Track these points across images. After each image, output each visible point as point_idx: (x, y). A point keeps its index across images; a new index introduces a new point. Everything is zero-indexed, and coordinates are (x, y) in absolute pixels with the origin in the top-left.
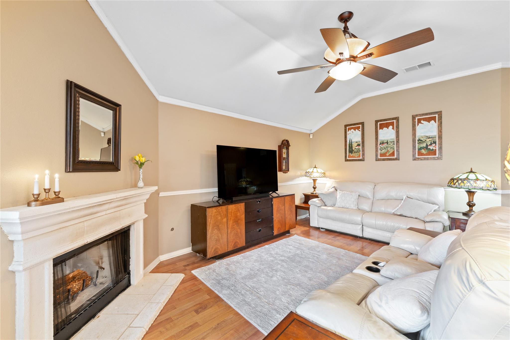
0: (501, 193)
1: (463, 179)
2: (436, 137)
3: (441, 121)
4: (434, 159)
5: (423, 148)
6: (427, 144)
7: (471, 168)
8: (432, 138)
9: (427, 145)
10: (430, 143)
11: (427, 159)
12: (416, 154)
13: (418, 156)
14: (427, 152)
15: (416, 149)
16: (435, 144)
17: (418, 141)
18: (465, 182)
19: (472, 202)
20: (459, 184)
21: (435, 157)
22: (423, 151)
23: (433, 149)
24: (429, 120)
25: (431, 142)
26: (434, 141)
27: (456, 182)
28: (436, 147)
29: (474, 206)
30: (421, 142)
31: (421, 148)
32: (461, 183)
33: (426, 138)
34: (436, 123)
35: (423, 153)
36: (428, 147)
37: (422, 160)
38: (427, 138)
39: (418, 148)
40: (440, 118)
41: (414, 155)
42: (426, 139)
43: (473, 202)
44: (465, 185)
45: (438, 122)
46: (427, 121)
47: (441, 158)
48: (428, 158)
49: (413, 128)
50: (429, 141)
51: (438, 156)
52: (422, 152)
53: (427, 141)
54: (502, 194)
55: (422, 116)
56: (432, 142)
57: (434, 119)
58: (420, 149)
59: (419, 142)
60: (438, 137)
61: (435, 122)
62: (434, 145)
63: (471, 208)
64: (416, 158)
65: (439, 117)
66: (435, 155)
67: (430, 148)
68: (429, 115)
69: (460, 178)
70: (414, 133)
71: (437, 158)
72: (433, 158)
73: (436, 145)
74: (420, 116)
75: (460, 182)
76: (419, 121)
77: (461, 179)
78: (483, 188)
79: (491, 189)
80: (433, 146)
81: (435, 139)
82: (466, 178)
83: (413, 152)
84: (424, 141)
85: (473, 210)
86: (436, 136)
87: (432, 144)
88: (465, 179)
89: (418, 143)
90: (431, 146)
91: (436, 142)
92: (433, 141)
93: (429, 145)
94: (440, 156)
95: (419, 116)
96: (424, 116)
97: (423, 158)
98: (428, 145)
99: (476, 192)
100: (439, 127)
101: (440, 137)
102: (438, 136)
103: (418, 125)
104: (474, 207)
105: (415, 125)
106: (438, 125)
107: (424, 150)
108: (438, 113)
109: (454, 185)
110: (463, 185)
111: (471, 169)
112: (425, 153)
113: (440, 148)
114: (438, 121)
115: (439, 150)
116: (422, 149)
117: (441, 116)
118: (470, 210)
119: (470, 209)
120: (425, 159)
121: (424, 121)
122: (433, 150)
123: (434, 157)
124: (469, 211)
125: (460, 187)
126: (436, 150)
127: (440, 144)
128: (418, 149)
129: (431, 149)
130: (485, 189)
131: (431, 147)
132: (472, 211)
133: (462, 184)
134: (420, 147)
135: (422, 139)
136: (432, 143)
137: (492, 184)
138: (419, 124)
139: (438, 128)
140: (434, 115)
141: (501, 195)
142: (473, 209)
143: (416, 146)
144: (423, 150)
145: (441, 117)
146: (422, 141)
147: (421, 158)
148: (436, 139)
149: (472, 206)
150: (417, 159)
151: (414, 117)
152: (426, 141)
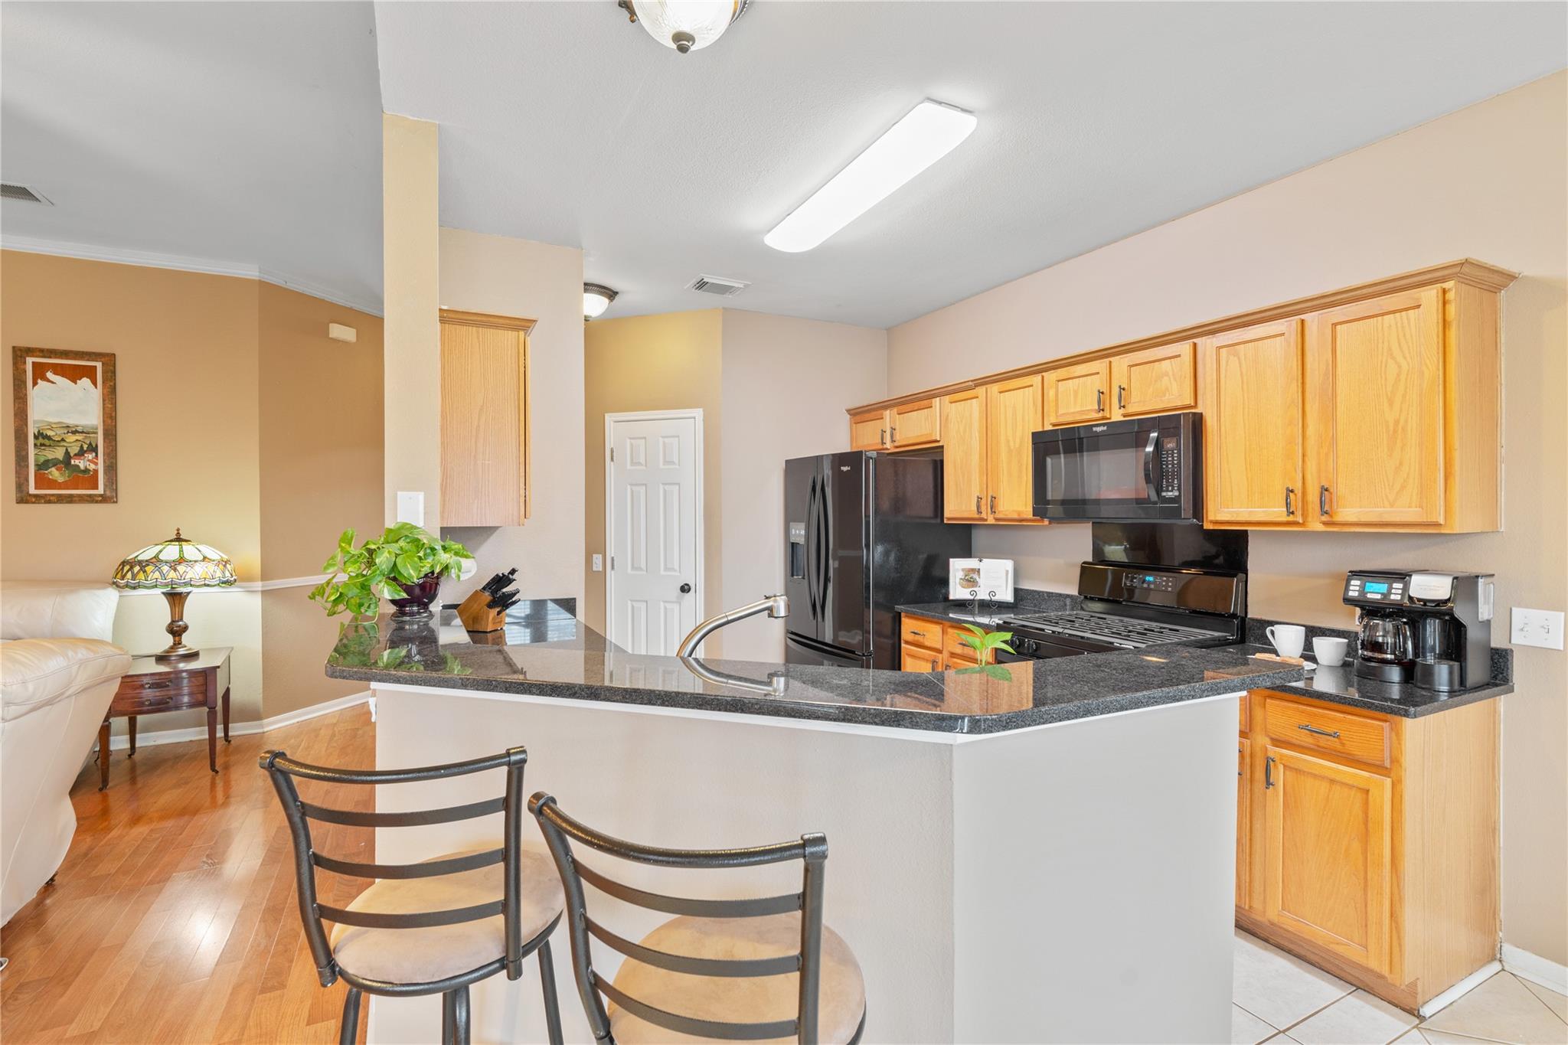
0: (260, 589)
1: (147, 561)
2: (96, 433)
3: (112, 384)
4: (91, 499)
5: (55, 463)
6: (67, 450)
7: (178, 530)
8: (83, 432)
9: (67, 453)
10: (79, 448)
11: (69, 499)
12: (27, 480)
13: (36, 488)
14: (68, 477)
15: (28, 466)
16: (94, 454)
17: (36, 437)
18: (149, 569)
19: (178, 621)
20: (134, 577)
21: (95, 495)
22: (54, 473)
23: (88, 467)
24: (74, 374)
25: (82, 447)
26: (90, 444)
27: (128, 572)
28: (96, 464)
29: (184, 632)
30: (47, 442)
31: (47, 461)
32: (138, 572)
33: (66, 432)
34: (96, 387)
35: (56, 481)
36: (73, 462)
37: (49, 502)
38: (68, 432)
39: (36, 461)
40: (110, 374)
41: (21, 485)
42: (64, 436)
43: (181, 620)
44: (149, 579)
45: (103, 386)
46: (66, 378)
47: (112, 498)
48: (71, 496)
49: (15, 390)
50: (73, 443)
51: (102, 493)
52: (51, 477)
53: (67, 441)
54: (263, 592)
55: (50, 357)
56: (85, 447)
57: (90, 373)
58: (43, 466)
59: (41, 440)
60: (104, 434)
61: (95, 383)
62: (90, 456)
63: (177, 638)
64: (30, 495)
65: (107, 372)
66: (96, 487)
67: (78, 466)
68: (75, 359)
69: (139, 558)
70: (19, 408)
71: (100, 498)
72: (89, 499)
73: (97, 456)
74: (41, 355)
75: (137, 569)
76: (40, 372)
77: (140, 563)
78: (192, 583)
79: (213, 584)
80: (89, 460)
81: (94, 437)
82: (155, 557)
83: (18, 473)
84: (58, 441)
85: (183, 643)
86: (97, 429)
87: (86, 452)
88: (148, 562)
89: (35, 445)
90: (82, 458)
91: (97, 446)
92: (88, 443)
93: (75, 455)
94: (108, 493)
95: (38, 353)
96: (56, 358)
97: (53, 495)
98: (72, 455)
99: (189, 593)
100: (107, 401)
101: (111, 434)
102: (104, 429)
103: (35, 384)
104: (184, 636)
105: (25, 383)
106: (103, 394)
107: (57, 470)
108: (103, 360)
109: (123, 579)
110: (143, 578)
111: (176, 532)
112: (61, 480)
113: (111, 468)
114: (103, 382)
115: (105, 473)
116: (51, 465)
117: (112, 368)
118: (175, 644)
119: (175, 641)
120: (63, 500)
121: (56, 373)
122: (86, 471)
123: (90, 496)
124: (172, 648)
125: (137, 585)
126: (96, 471)
127: (109, 454)
128: (36, 465)
129: (82, 467)
130: (198, 584)
131: (82, 462)
132: (180, 646)
133: (141, 576)
134: (42, 459)
135: (50, 433)
136: (85, 449)
137: (218, 571)
138: (39, 381)
139: (104, 404)
140: (88, 360)
141: (260, 594)
142: (182, 640)
143: (27, 453)
144: (53, 469)
145: (114, 372)
146: (49, 438)
147: (46, 495)
148: (97, 437)
149: (177, 631)
150: (34, 500)
151: (19, 354)
152: (63, 440)
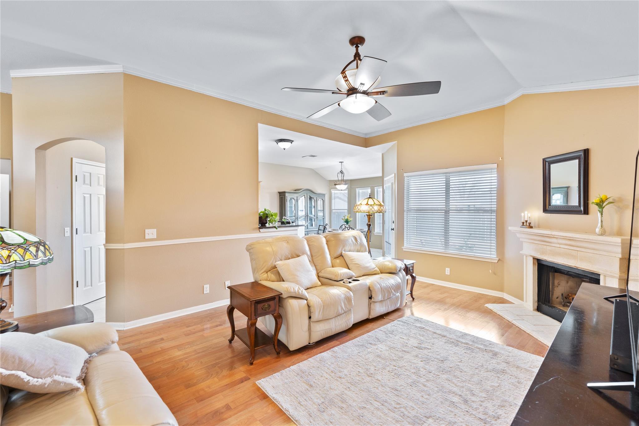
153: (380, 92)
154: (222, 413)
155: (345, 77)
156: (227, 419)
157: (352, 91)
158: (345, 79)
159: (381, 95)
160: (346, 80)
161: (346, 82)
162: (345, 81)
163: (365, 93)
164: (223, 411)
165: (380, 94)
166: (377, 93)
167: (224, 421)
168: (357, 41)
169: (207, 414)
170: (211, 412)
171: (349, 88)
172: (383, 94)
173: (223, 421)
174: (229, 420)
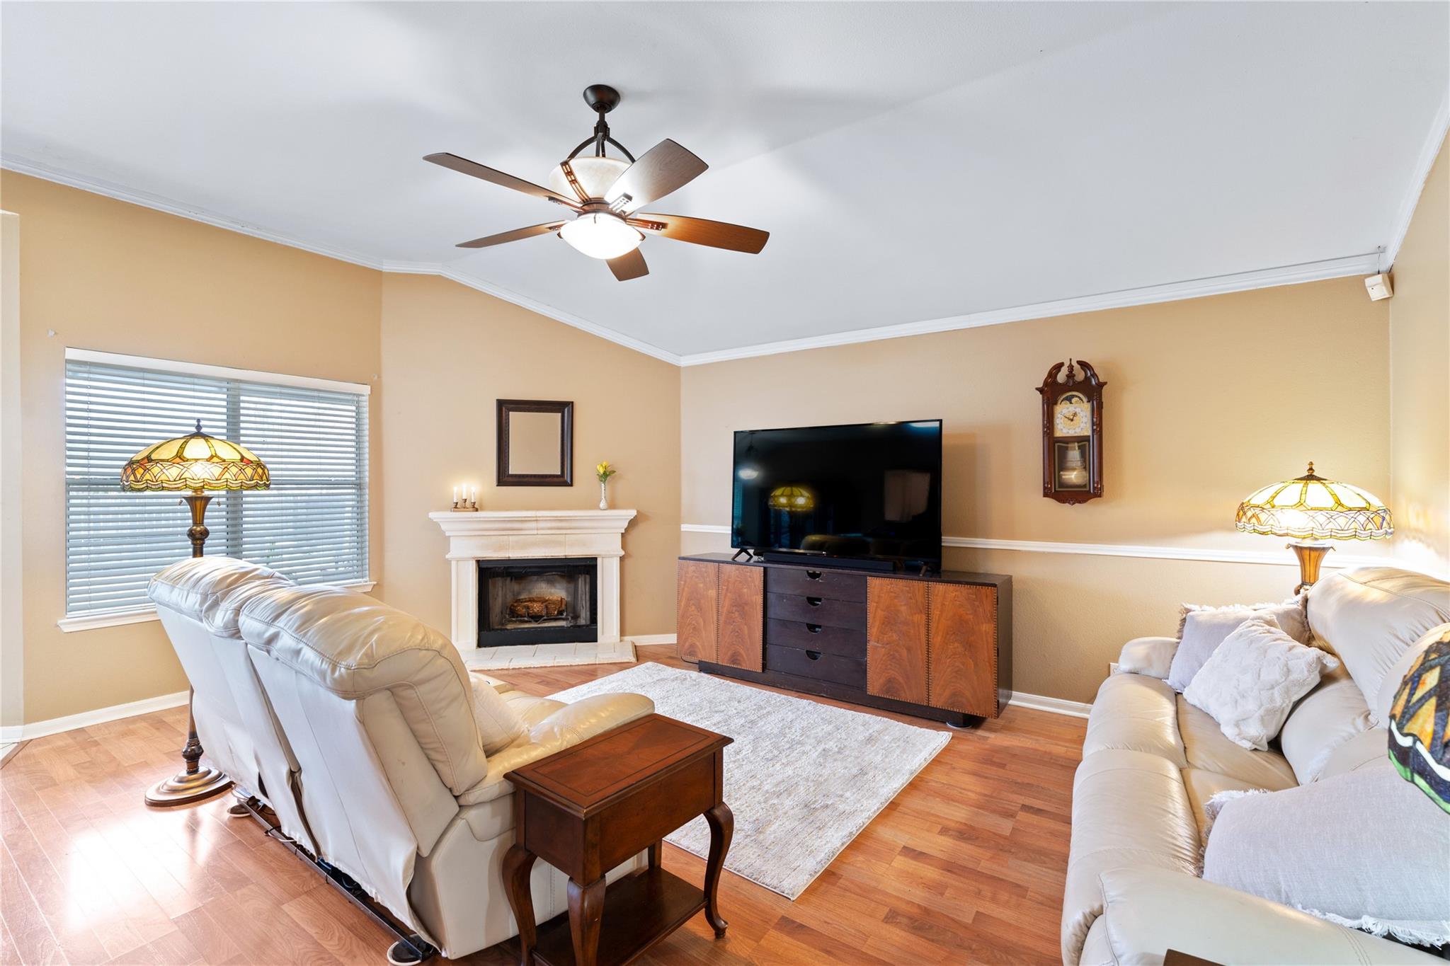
153: (653, 223)
154: (910, 918)
155: (569, 173)
156: (919, 905)
157: (592, 205)
158: (569, 177)
159: (652, 230)
160: (573, 180)
161: (573, 185)
162: (570, 181)
163: (622, 216)
164: (904, 920)
165: (652, 228)
166: (646, 223)
167: (926, 906)
168: (604, 98)
169: (933, 941)
170: (923, 937)
171: (580, 198)
172: (657, 229)
173: (925, 908)
174: (917, 901)
